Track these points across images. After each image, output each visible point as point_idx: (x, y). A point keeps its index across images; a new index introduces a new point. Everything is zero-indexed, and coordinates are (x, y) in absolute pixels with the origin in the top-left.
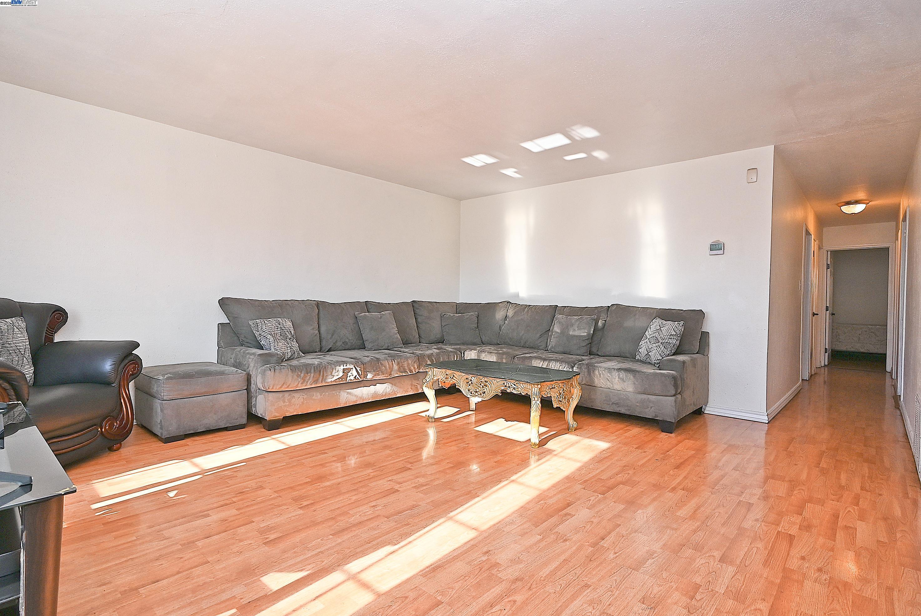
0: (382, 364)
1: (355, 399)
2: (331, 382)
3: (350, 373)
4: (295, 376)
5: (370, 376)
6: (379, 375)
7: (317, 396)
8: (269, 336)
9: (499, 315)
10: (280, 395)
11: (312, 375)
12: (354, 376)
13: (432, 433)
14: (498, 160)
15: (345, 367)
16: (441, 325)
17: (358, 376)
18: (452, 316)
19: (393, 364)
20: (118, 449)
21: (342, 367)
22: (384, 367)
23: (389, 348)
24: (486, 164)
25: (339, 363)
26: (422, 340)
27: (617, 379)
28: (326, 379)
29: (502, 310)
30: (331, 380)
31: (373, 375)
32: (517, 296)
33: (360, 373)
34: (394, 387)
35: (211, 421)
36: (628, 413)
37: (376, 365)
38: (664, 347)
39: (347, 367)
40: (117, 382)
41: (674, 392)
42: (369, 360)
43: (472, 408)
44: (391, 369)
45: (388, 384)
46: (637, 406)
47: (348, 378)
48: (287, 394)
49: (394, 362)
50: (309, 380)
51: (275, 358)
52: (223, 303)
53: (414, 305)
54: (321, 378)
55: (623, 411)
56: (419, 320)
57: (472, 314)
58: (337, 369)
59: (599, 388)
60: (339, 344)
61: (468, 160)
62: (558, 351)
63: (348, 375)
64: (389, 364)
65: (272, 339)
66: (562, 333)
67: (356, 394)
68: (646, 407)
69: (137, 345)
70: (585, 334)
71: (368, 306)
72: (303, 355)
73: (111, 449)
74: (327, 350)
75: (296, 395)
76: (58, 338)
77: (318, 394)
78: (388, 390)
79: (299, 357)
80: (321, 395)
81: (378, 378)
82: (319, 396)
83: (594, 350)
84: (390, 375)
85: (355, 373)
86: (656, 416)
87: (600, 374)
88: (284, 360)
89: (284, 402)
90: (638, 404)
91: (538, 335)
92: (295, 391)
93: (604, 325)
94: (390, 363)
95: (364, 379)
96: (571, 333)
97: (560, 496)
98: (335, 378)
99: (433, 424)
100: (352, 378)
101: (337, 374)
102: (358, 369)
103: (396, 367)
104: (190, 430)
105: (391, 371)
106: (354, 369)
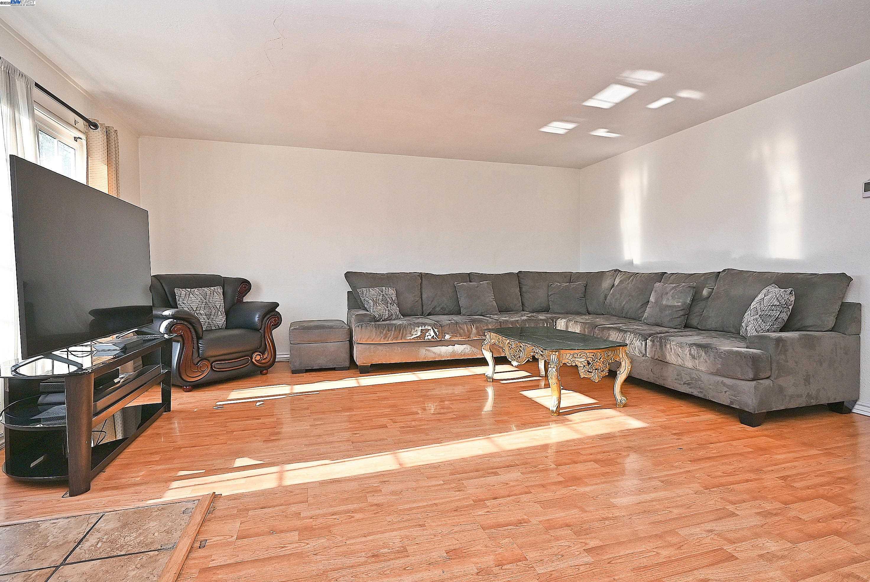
0: (460, 328)
1: (433, 356)
2: (410, 339)
3: (428, 333)
4: (378, 333)
5: (447, 337)
6: (457, 337)
7: (398, 349)
8: (370, 301)
9: (606, 284)
10: (368, 346)
11: (393, 333)
12: (432, 336)
13: (490, 391)
14: (578, 124)
15: (423, 328)
16: (547, 295)
17: (435, 336)
18: (560, 285)
19: (472, 327)
20: (266, 374)
21: (420, 328)
22: (463, 330)
23: (483, 314)
24: (568, 130)
25: (418, 325)
26: (526, 309)
27: (688, 355)
28: (405, 336)
29: (609, 278)
30: (410, 338)
31: (450, 337)
32: (631, 263)
33: (438, 334)
34: (473, 349)
35: (322, 362)
36: (700, 395)
37: (455, 328)
38: (763, 320)
39: (425, 328)
40: (262, 329)
41: (751, 376)
42: (448, 323)
43: (542, 374)
44: (470, 332)
45: (467, 346)
46: (710, 389)
47: (426, 338)
48: (372, 346)
49: (473, 327)
50: (390, 336)
51: (368, 318)
52: (348, 275)
53: (519, 275)
54: (400, 335)
55: (696, 393)
56: (524, 290)
57: (581, 283)
58: (416, 330)
59: (672, 365)
60: (438, 309)
61: (545, 129)
62: (651, 323)
63: (426, 335)
64: (467, 327)
65: (372, 304)
66: (656, 302)
67: (434, 351)
68: (720, 392)
69: (277, 305)
70: (680, 304)
71: (469, 277)
72: (402, 317)
73: (261, 373)
74: (427, 314)
75: (380, 348)
76: (246, 299)
77: (399, 348)
78: (467, 351)
79: (397, 318)
80: (401, 350)
81: (456, 339)
82: (400, 351)
83: (694, 322)
84: (469, 337)
85: (432, 334)
86: (732, 403)
87: (671, 349)
88: (381, 320)
89: (370, 353)
90: (711, 387)
91: (639, 305)
92: (379, 345)
93: (710, 294)
94: (469, 327)
95: (442, 339)
96: (664, 302)
97: (511, 458)
98: (413, 337)
99: (491, 384)
100: (430, 337)
101: (415, 333)
102: (436, 330)
103: (474, 330)
104: (308, 367)
105: (470, 334)
106: (432, 330)
